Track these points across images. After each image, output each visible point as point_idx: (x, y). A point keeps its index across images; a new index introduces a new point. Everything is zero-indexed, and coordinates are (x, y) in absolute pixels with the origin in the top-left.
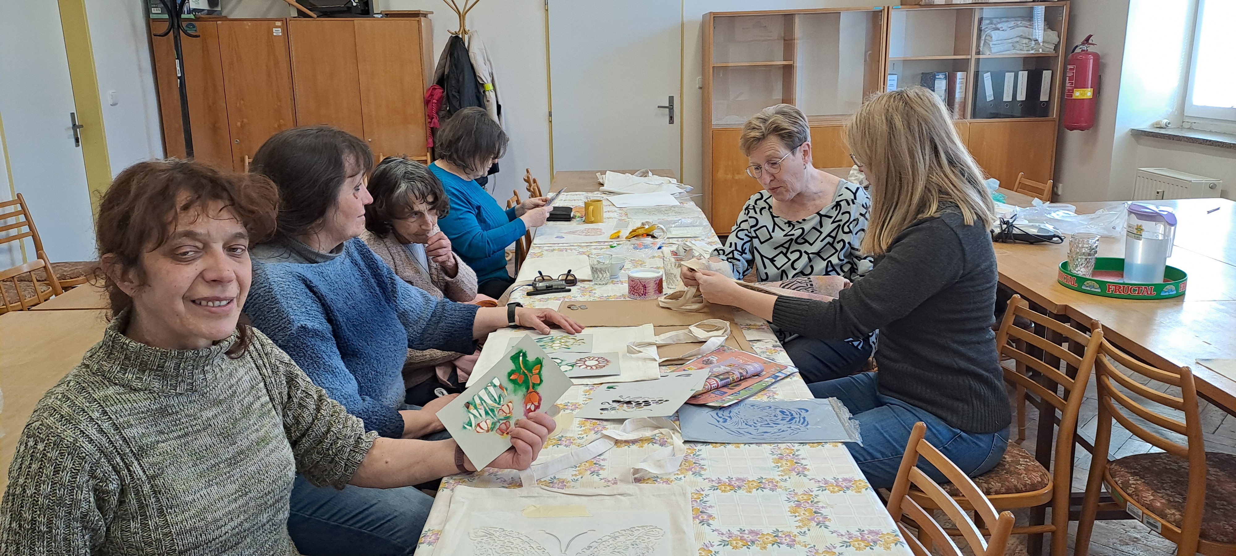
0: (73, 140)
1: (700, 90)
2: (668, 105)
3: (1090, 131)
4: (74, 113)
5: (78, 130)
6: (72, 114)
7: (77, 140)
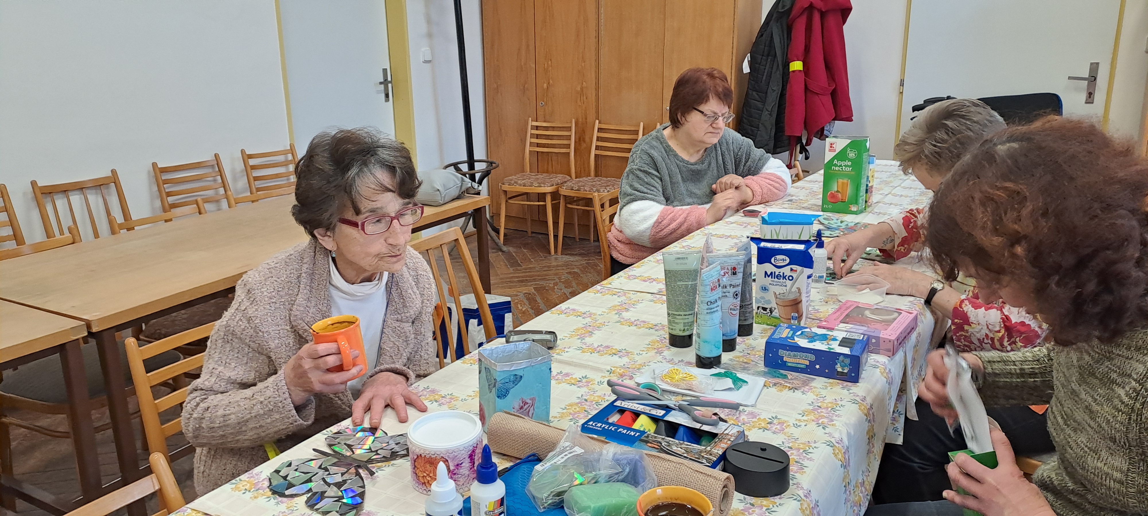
0: (383, 95)
2: (1087, 76)
4: (386, 69)
5: (390, 85)
6: (385, 71)
7: (387, 96)
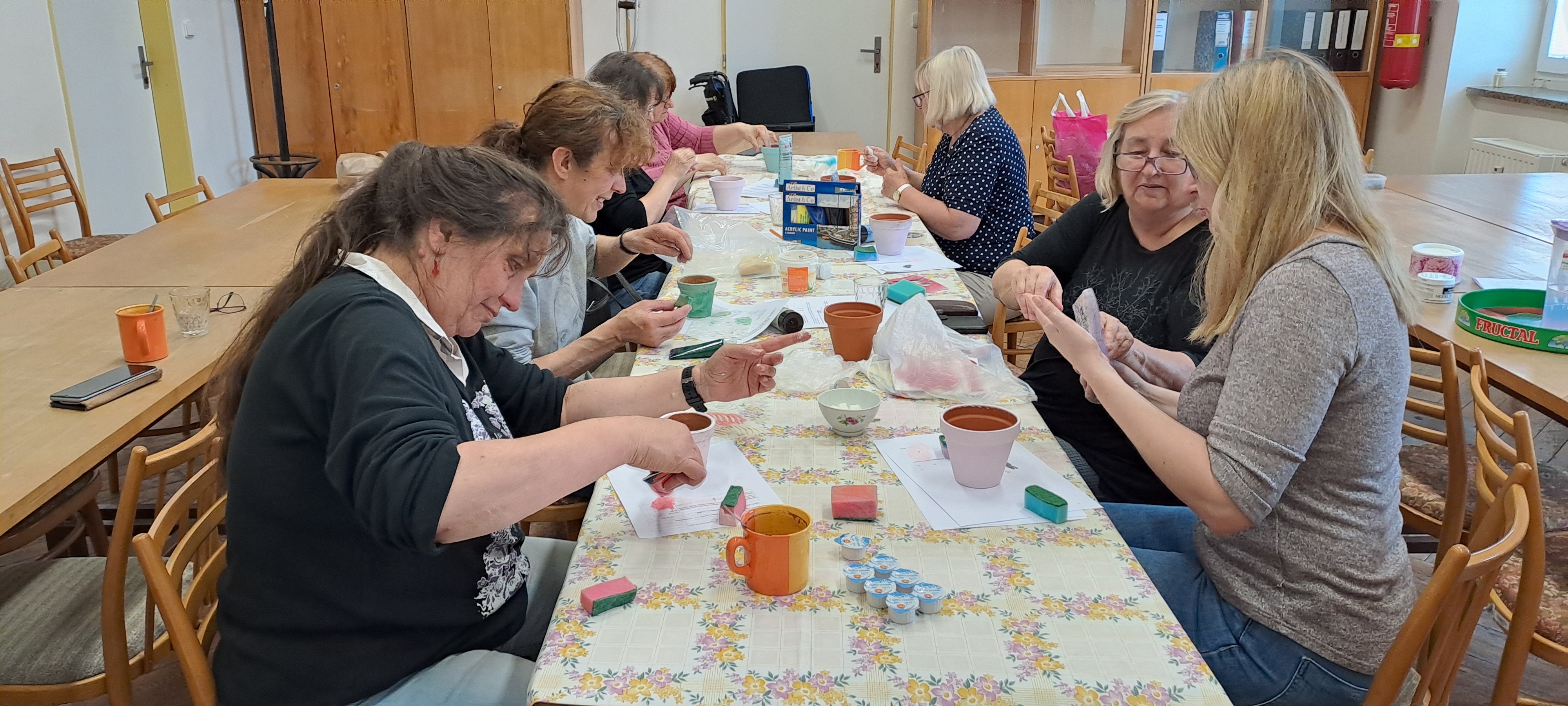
0: (141, 81)
1: (916, 31)
2: (873, 48)
3: (1413, 89)
4: (142, 48)
5: (147, 67)
7: (146, 81)
